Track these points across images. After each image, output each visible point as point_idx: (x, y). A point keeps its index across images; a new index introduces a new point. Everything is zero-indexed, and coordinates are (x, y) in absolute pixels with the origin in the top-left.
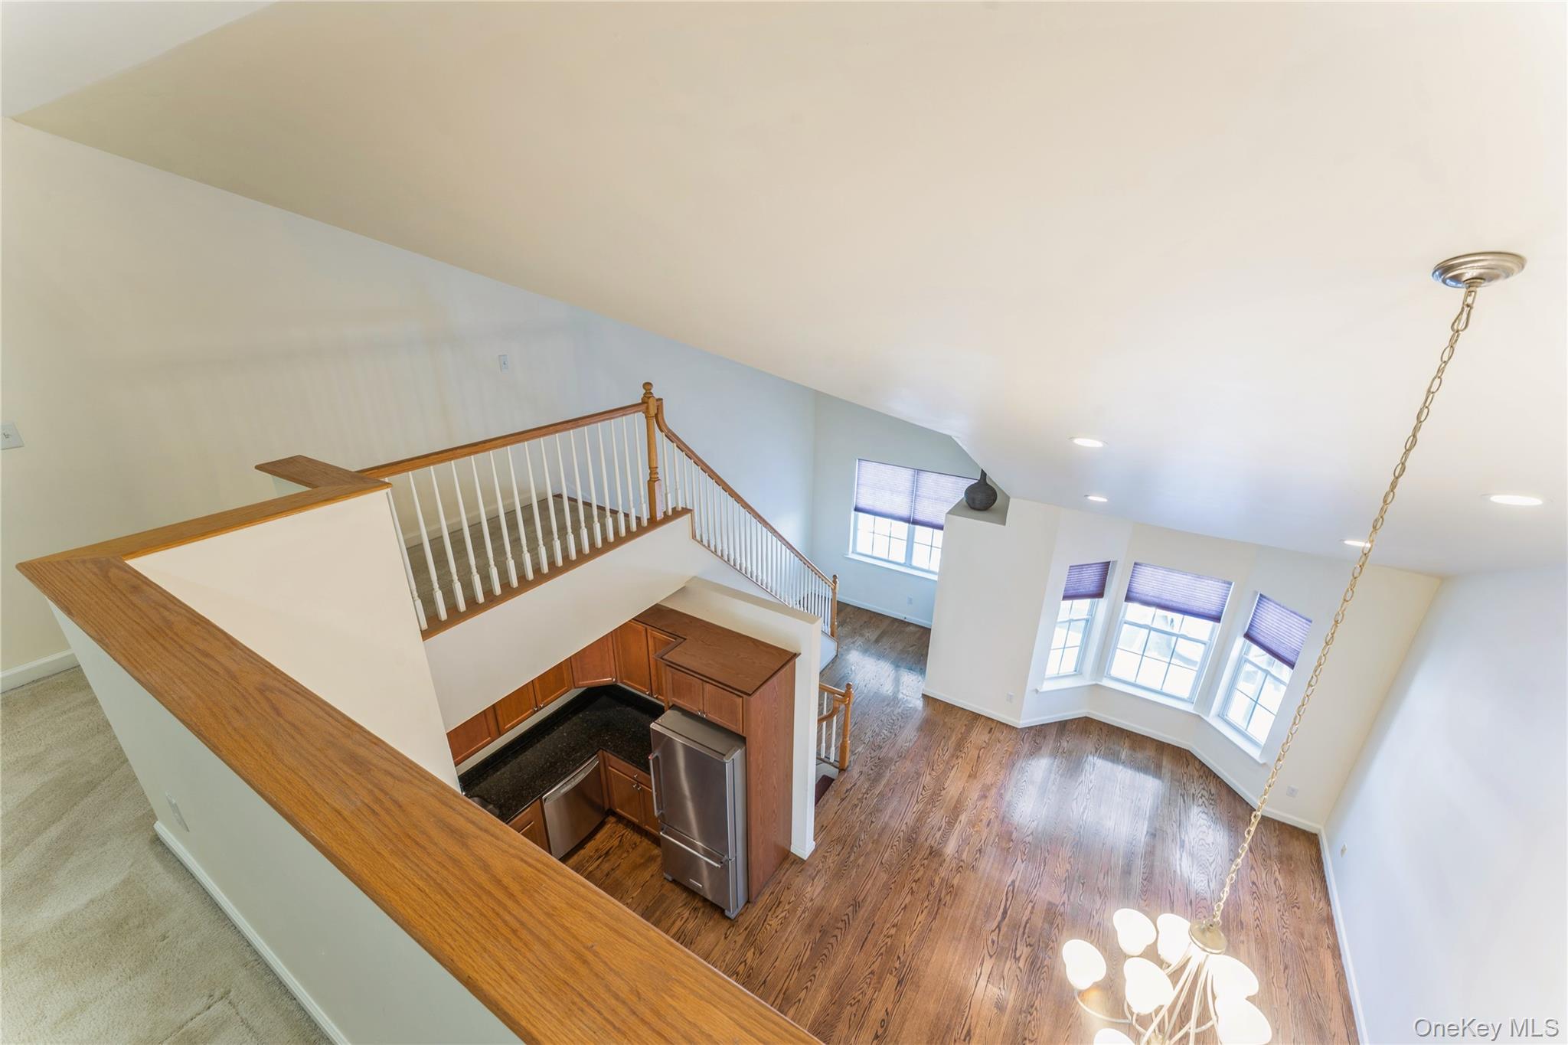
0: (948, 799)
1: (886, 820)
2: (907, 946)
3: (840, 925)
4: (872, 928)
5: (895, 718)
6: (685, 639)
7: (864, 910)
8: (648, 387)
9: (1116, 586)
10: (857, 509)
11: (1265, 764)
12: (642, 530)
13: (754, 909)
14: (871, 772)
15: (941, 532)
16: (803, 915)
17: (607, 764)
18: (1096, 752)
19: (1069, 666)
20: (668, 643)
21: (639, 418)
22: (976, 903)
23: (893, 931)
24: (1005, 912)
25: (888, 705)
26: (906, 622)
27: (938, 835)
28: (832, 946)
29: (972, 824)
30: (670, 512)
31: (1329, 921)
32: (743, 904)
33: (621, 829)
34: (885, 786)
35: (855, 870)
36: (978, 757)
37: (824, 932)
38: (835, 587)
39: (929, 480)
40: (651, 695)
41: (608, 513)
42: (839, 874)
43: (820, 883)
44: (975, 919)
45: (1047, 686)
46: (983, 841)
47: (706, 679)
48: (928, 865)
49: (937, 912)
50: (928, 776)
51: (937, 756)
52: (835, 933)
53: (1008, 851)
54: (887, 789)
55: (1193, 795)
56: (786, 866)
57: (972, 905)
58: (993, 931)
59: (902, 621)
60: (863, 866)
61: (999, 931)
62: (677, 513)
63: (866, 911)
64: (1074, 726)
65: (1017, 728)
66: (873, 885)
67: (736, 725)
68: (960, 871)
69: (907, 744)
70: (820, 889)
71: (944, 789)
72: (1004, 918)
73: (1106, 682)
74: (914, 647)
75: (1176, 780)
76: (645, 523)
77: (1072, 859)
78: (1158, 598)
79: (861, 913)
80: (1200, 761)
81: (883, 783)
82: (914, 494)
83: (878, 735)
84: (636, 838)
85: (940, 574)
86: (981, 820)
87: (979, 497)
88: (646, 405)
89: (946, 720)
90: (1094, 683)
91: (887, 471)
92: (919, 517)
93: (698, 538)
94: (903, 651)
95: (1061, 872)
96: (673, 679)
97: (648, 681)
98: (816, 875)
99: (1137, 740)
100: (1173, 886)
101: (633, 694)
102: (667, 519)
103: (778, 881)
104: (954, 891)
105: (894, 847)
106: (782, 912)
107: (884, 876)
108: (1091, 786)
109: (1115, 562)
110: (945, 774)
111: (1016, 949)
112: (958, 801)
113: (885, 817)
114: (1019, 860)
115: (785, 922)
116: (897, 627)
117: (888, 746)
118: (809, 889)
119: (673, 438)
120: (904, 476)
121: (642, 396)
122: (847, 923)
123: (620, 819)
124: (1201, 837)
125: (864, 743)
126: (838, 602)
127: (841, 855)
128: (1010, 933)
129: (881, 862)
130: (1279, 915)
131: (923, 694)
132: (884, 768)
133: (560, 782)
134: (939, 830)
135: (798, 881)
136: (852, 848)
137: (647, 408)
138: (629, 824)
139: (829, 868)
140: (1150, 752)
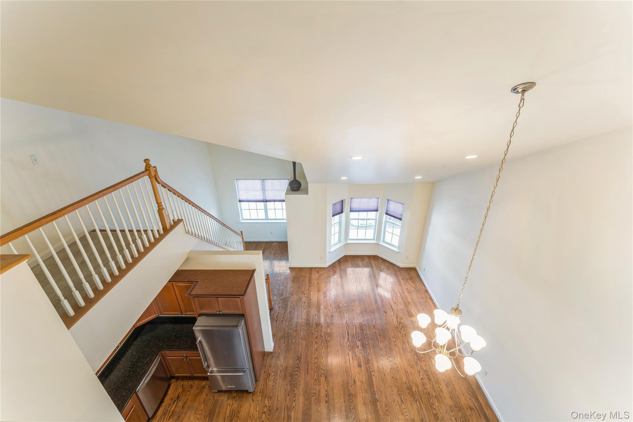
0: (314, 303)
1: (296, 321)
2: (323, 363)
3: (296, 369)
4: (308, 363)
5: (283, 281)
6: (197, 282)
7: (302, 359)
8: (147, 162)
9: (346, 208)
10: (240, 201)
11: (399, 252)
12: (162, 237)
13: (260, 383)
14: (283, 305)
15: (285, 203)
16: (281, 374)
17: (165, 356)
18: (352, 266)
19: (337, 240)
20: (189, 287)
21: (146, 178)
22: (338, 335)
23: (316, 361)
24: (348, 333)
25: (278, 277)
26: (271, 242)
27: (316, 317)
28: (297, 379)
29: (326, 308)
30: (172, 223)
31: (427, 291)
32: (255, 383)
33: (180, 383)
34: (290, 308)
35: (293, 345)
36: (318, 283)
37: (291, 375)
38: (243, 236)
39: (268, 183)
40: (182, 314)
41: (143, 233)
42: (288, 350)
43: (282, 358)
44: (340, 341)
45: (333, 249)
46: (331, 313)
47: (217, 296)
48: (317, 330)
49: (327, 345)
50: (304, 298)
51: (304, 289)
52: (296, 373)
53: (340, 312)
54: (292, 309)
55: (383, 269)
56: (266, 358)
57: (337, 336)
58: (347, 342)
59: (270, 242)
60: (295, 342)
61: (349, 341)
62: (177, 223)
63: (303, 359)
64: (343, 260)
65: (326, 268)
66: (302, 348)
67: (239, 311)
68: (329, 327)
69: (292, 289)
70: (283, 360)
71: (311, 300)
72: (349, 336)
73: (349, 242)
74: (278, 251)
75: (377, 266)
76: (162, 232)
77: (360, 305)
78: (359, 208)
79: (302, 360)
80: (381, 258)
81: (289, 307)
82: (264, 189)
83: (279, 290)
84: (191, 382)
85: (287, 219)
86: (328, 305)
87: (295, 186)
88: (148, 171)
89: (302, 274)
90: (345, 243)
91: (249, 183)
92: (268, 199)
93: (187, 232)
94: (275, 254)
95: (359, 311)
96: (199, 302)
97: (179, 308)
98: (279, 355)
99: (362, 257)
100: (389, 300)
101: (171, 317)
102: (172, 227)
103: (265, 366)
104: (329, 335)
105: (303, 330)
106: (272, 377)
107: (304, 342)
108: (355, 278)
109: (345, 199)
110: (309, 294)
111: (356, 344)
112: (318, 302)
113: (295, 320)
114: (345, 313)
115: (275, 381)
116: (269, 245)
117: (285, 293)
118: (279, 362)
119: (165, 186)
120: (257, 183)
121: (145, 166)
122: (299, 367)
123: (178, 378)
124: (390, 281)
125: (275, 295)
126: (245, 242)
127: (285, 342)
128: (352, 340)
129: (301, 338)
130: (416, 295)
131: (289, 268)
132: (287, 301)
133: (143, 378)
134: (316, 316)
135: (273, 361)
136: (288, 338)
137: (150, 173)
138: (183, 378)
139: (283, 350)
140: (367, 260)
